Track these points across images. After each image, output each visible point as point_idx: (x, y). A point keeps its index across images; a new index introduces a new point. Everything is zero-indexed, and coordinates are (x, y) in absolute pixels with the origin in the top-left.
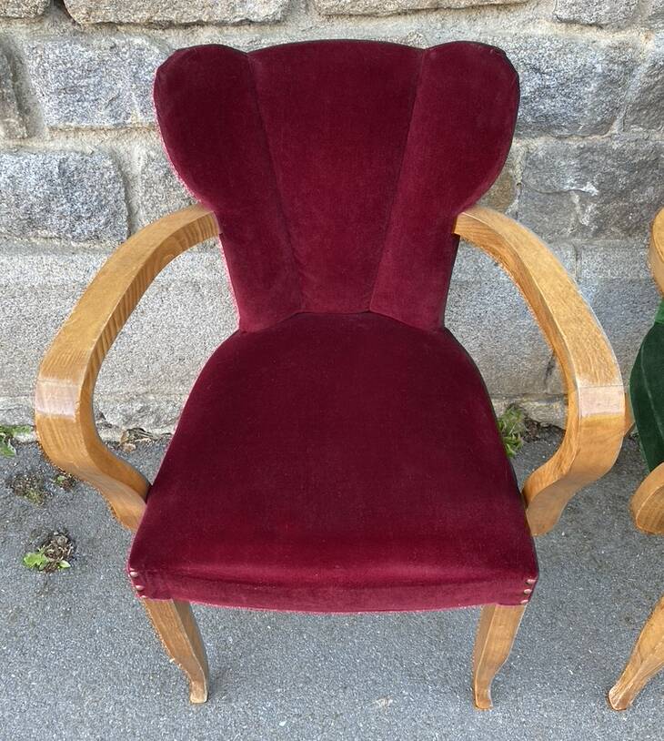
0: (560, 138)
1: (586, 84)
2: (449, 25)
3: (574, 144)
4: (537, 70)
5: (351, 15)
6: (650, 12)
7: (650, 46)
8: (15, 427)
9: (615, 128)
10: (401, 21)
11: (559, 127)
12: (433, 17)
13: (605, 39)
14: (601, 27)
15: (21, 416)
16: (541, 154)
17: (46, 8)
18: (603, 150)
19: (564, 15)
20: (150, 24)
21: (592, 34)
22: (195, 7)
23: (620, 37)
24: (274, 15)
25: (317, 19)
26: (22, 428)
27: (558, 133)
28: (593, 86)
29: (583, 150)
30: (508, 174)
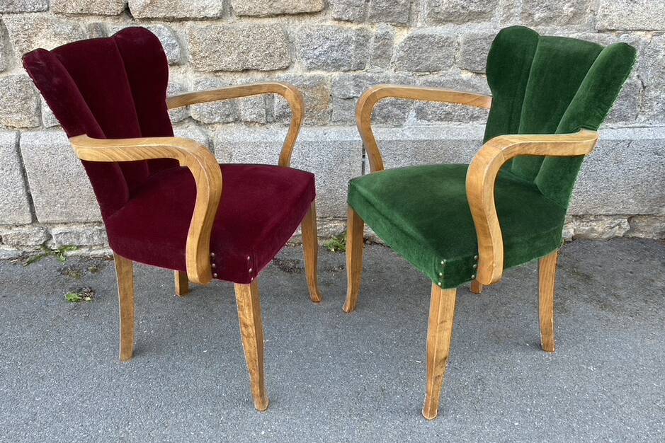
0: (345, 71)
1: (350, 45)
2: (291, 23)
3: (351, 74)
4: (328, 39)
5: (249, 16)
6: (369, 15)
7: (374, 30)
8: (66, 247)
9: (367, 67)
10: (270, 19)
11: (343, 66)
12: (284, 19)
13: (354, 27)
14: (352, 22)
15: (71, 238)
16: (337, 79)
17: (122, 12)
18: (364, 78)
19: (335, 16)
20: (165, 19)
21: (349, 25)
22: (184, 11)
23: (360, 26)
24: (217, 14)
25: (235, 18)
26: (70, 247)
27: (343, 69)
28: (353, 46)
29: (356, 77)
30: (324, 88)
